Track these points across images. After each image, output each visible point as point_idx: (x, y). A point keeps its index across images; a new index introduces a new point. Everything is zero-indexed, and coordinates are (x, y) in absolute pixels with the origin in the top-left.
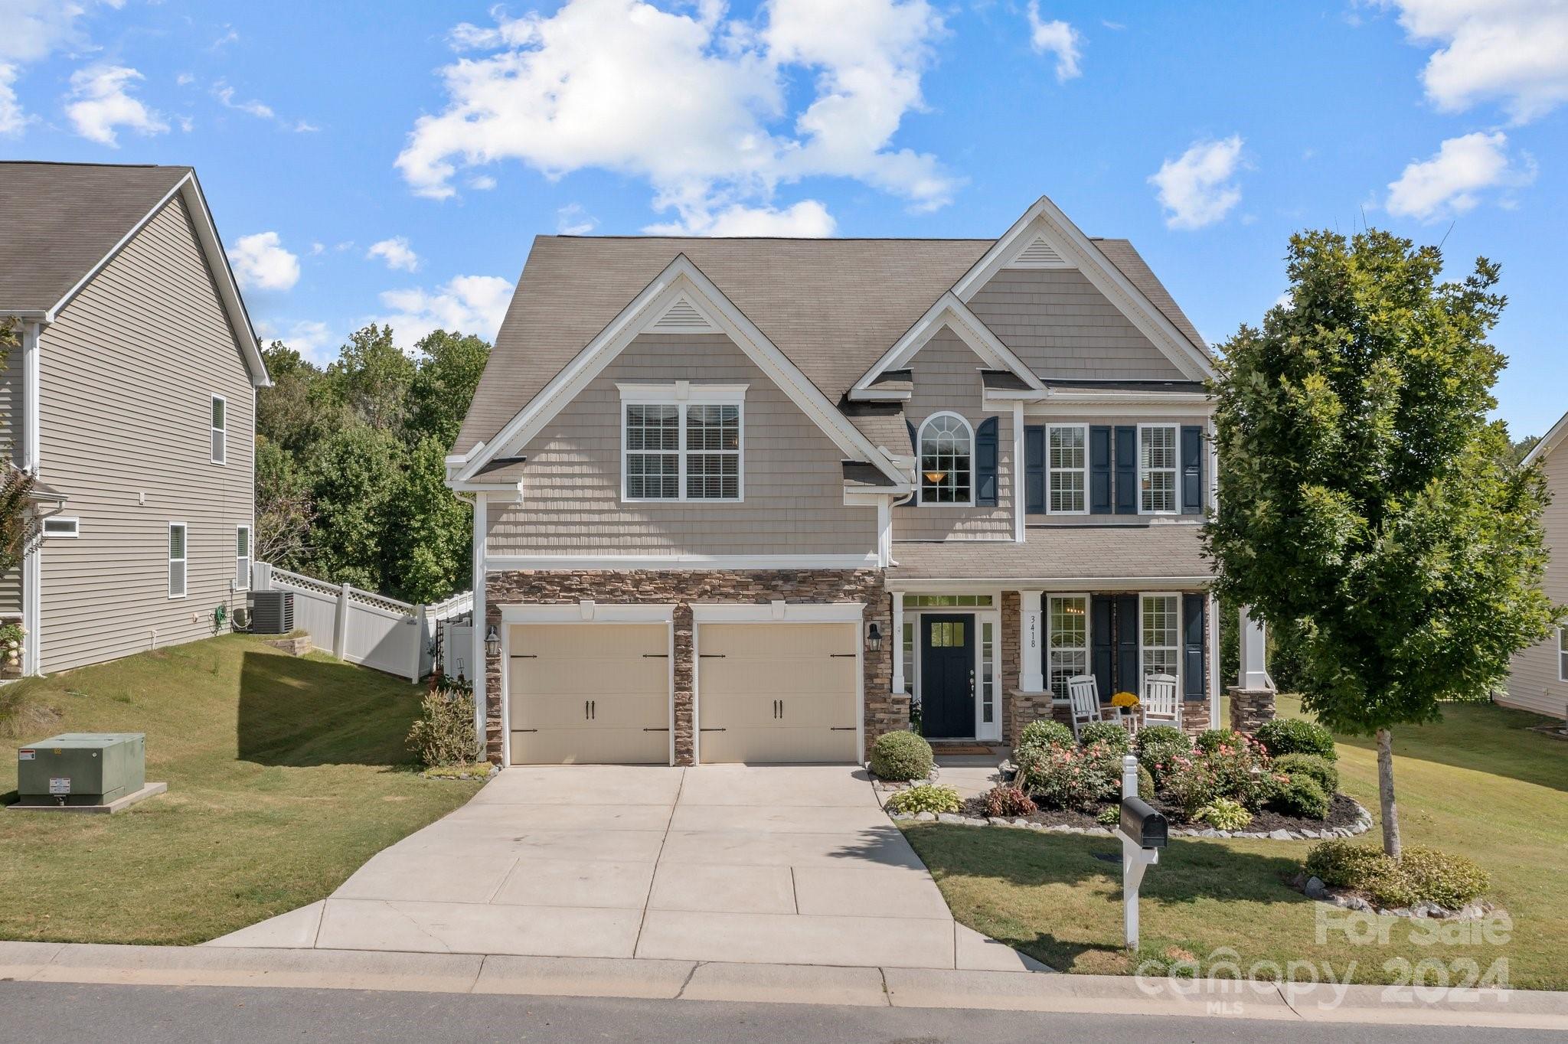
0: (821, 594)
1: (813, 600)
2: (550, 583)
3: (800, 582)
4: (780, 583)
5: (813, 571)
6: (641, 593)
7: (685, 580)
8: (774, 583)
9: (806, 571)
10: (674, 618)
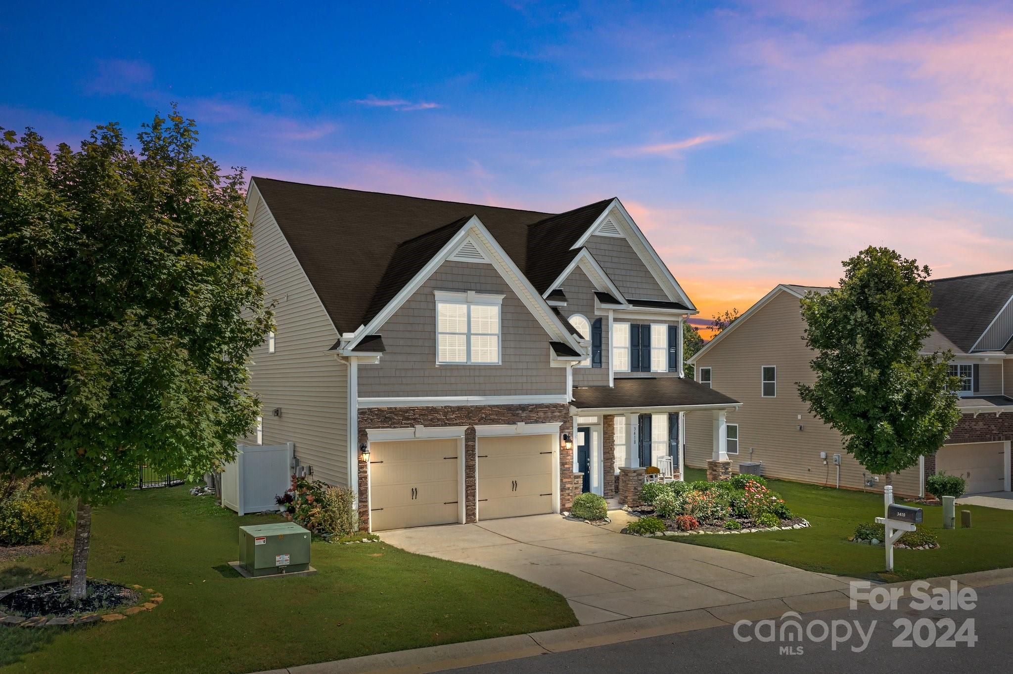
0: (539, 418)
1: (536, 422)
2: (396, 415)
3: (530, 411)
4: (520, 412)
5: (536, 405)
6: (448, 420)
7: (472, 411)
8: (517, 412)
9: (532, 405)
10: (466, 435)
